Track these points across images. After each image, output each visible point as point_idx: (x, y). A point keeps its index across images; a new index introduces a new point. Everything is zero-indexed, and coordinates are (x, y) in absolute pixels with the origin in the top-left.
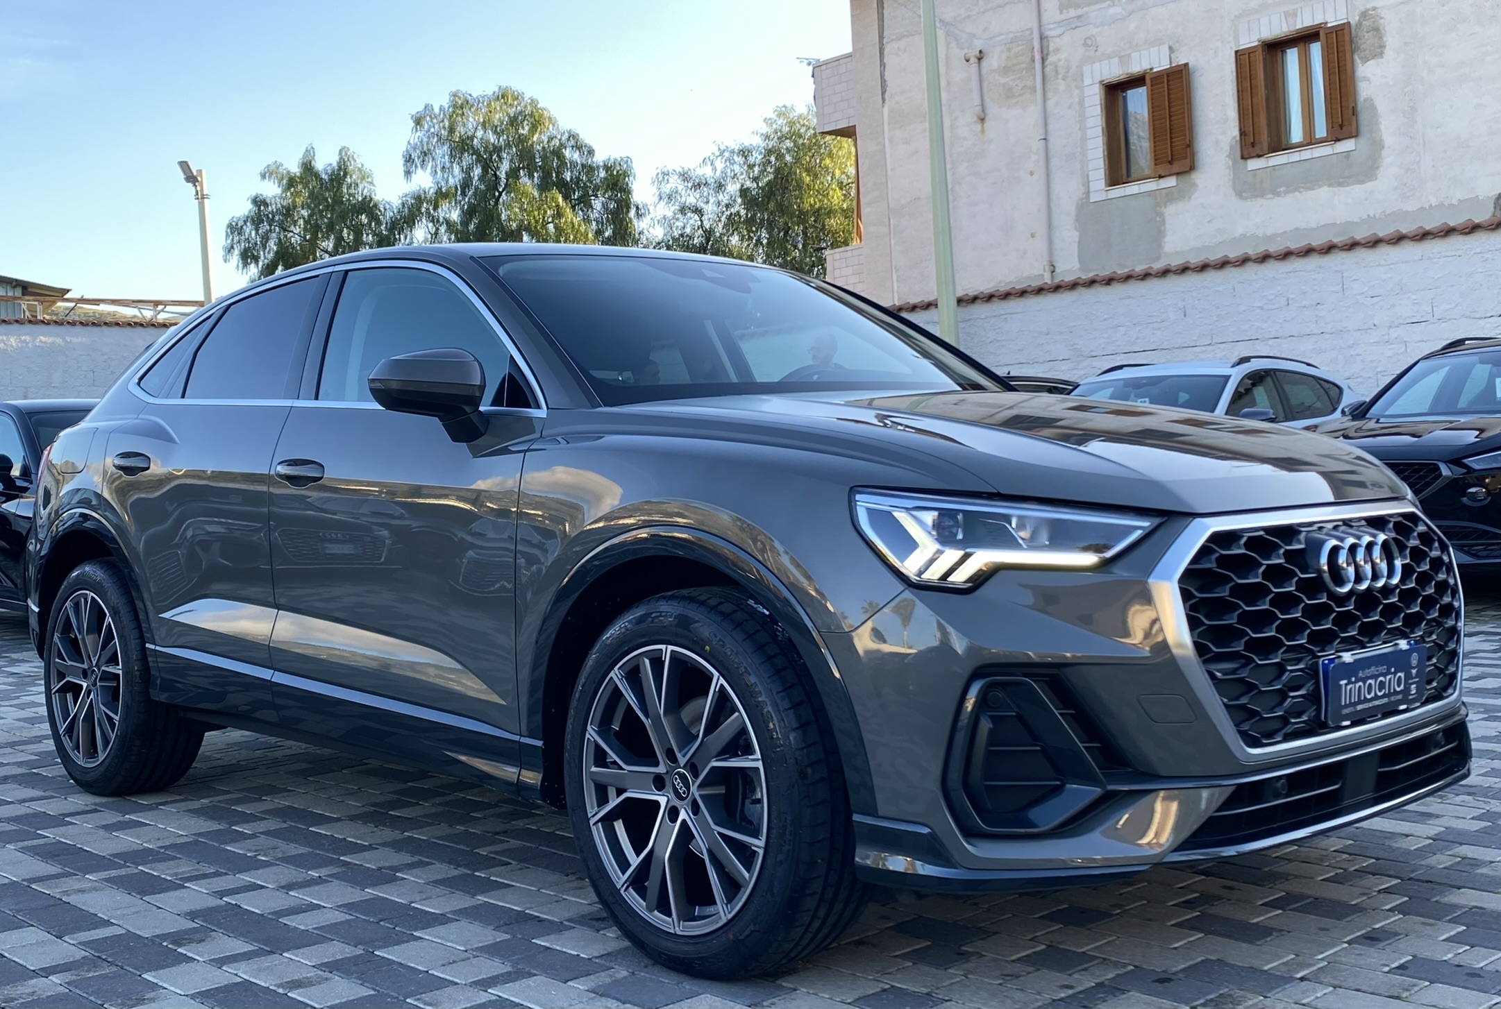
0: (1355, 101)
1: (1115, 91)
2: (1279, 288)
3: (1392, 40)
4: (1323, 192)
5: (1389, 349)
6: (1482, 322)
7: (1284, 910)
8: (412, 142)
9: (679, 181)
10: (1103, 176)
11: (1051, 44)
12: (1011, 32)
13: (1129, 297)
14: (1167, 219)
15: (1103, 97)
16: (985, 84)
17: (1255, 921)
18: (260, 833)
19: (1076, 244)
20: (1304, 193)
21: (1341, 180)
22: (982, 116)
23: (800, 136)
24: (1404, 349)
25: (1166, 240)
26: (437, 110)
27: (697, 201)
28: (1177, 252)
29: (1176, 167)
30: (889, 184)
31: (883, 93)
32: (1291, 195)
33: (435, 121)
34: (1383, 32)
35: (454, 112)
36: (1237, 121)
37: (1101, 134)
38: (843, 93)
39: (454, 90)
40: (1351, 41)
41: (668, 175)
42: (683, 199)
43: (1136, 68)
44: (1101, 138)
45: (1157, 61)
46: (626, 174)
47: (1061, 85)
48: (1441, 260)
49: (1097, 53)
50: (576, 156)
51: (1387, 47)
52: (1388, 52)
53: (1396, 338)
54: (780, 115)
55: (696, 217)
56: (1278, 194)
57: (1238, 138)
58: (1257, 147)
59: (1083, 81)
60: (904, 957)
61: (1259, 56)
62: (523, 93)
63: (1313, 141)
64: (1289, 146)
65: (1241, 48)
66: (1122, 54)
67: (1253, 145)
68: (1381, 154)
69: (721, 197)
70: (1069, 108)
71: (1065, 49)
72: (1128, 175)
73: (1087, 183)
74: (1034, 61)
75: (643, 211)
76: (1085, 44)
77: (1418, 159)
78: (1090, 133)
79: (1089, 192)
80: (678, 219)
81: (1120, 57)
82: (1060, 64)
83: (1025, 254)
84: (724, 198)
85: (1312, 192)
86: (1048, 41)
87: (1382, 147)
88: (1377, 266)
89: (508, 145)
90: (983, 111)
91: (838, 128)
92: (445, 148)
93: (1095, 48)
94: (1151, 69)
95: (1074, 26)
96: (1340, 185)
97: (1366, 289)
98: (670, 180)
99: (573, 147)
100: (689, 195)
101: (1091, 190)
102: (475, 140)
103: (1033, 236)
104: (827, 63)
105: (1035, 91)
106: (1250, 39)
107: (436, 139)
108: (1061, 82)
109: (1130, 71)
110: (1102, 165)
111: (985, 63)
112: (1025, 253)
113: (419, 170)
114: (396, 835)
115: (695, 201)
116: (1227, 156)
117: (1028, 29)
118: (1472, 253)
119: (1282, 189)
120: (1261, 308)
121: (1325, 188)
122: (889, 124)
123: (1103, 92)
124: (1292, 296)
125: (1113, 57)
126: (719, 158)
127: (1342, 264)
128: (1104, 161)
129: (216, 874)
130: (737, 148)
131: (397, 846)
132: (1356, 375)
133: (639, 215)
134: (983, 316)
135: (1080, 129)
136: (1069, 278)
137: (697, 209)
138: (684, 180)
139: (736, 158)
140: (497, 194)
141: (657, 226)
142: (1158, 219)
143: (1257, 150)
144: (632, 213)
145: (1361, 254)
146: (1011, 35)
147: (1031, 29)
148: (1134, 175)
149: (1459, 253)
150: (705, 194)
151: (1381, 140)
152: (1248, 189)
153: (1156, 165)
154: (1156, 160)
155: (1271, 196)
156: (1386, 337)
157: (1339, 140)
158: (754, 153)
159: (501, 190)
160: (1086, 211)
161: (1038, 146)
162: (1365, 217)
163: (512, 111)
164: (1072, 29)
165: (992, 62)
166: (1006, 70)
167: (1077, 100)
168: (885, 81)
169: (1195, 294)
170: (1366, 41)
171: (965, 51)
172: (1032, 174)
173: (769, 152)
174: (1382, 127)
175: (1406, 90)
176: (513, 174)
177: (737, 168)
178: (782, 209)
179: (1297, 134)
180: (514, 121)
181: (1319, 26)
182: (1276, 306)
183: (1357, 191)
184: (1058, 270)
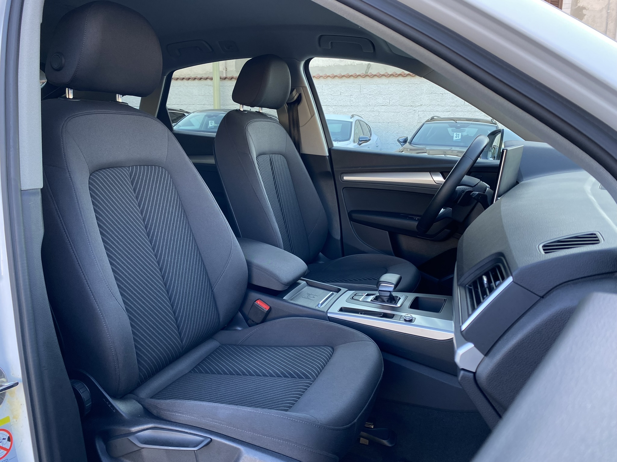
2: (338, 88)
6: (405, 108)
24: (378, 114)
48: (394, 85)
53: (376, 110)
88: (373, 84)
97: (368, 92)
118: (405, 84)
120: (331, 95)
124: (343, 92)
149: (401, 83)
156: (373, 109)
182: (337, 94)
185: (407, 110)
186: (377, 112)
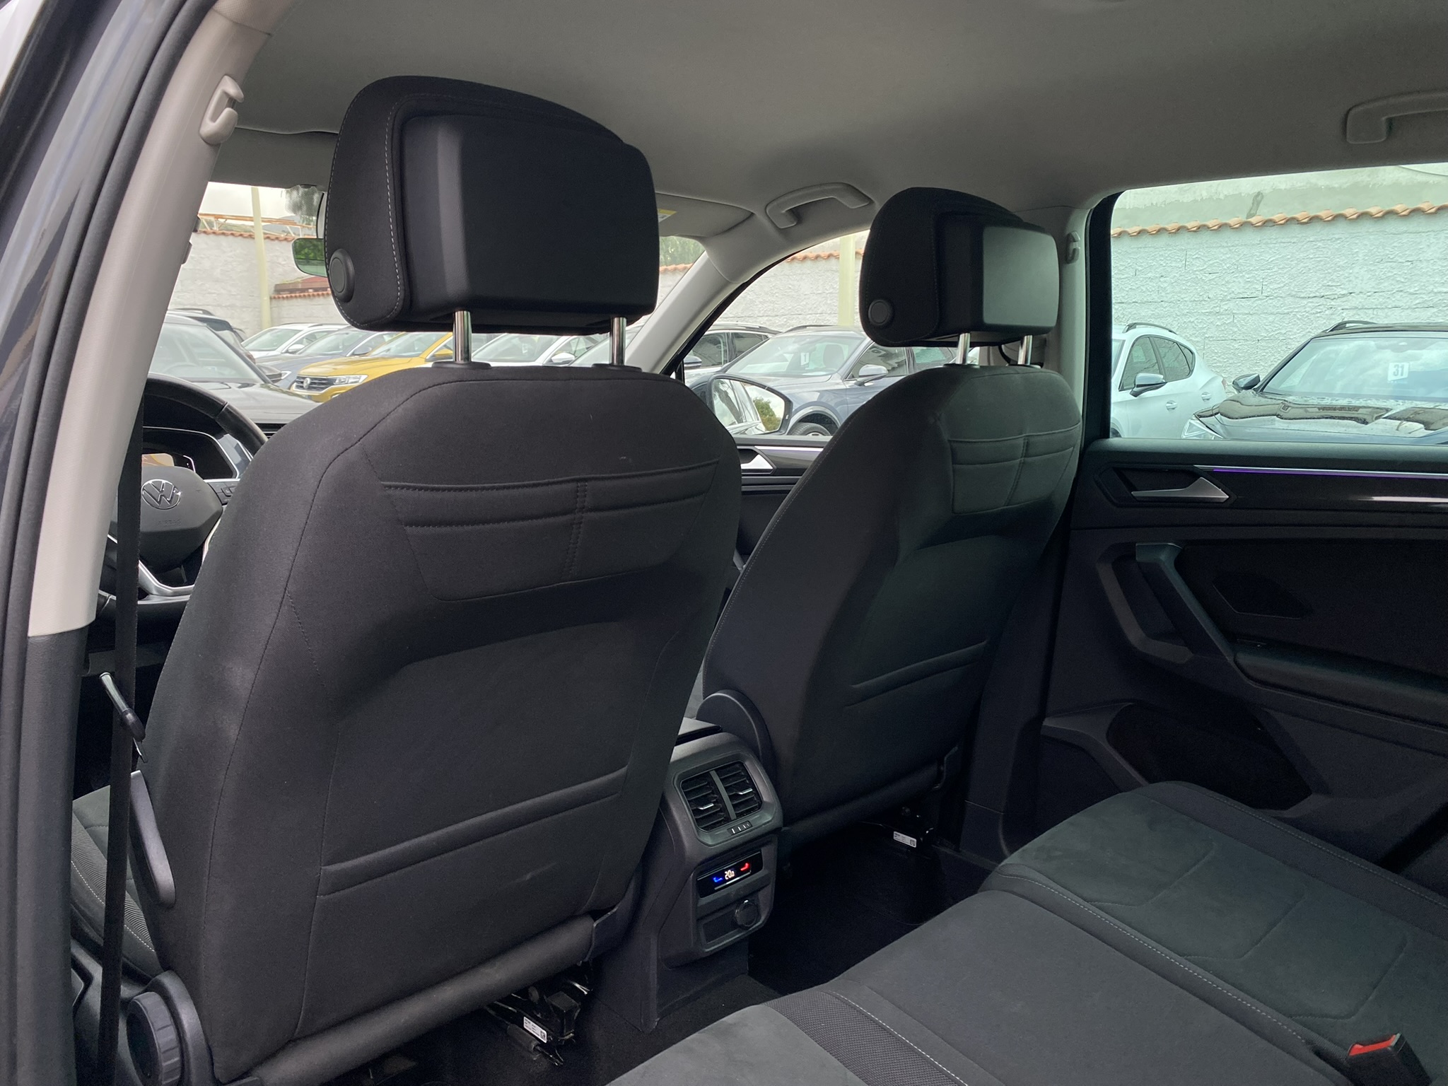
185: (1310, 307)
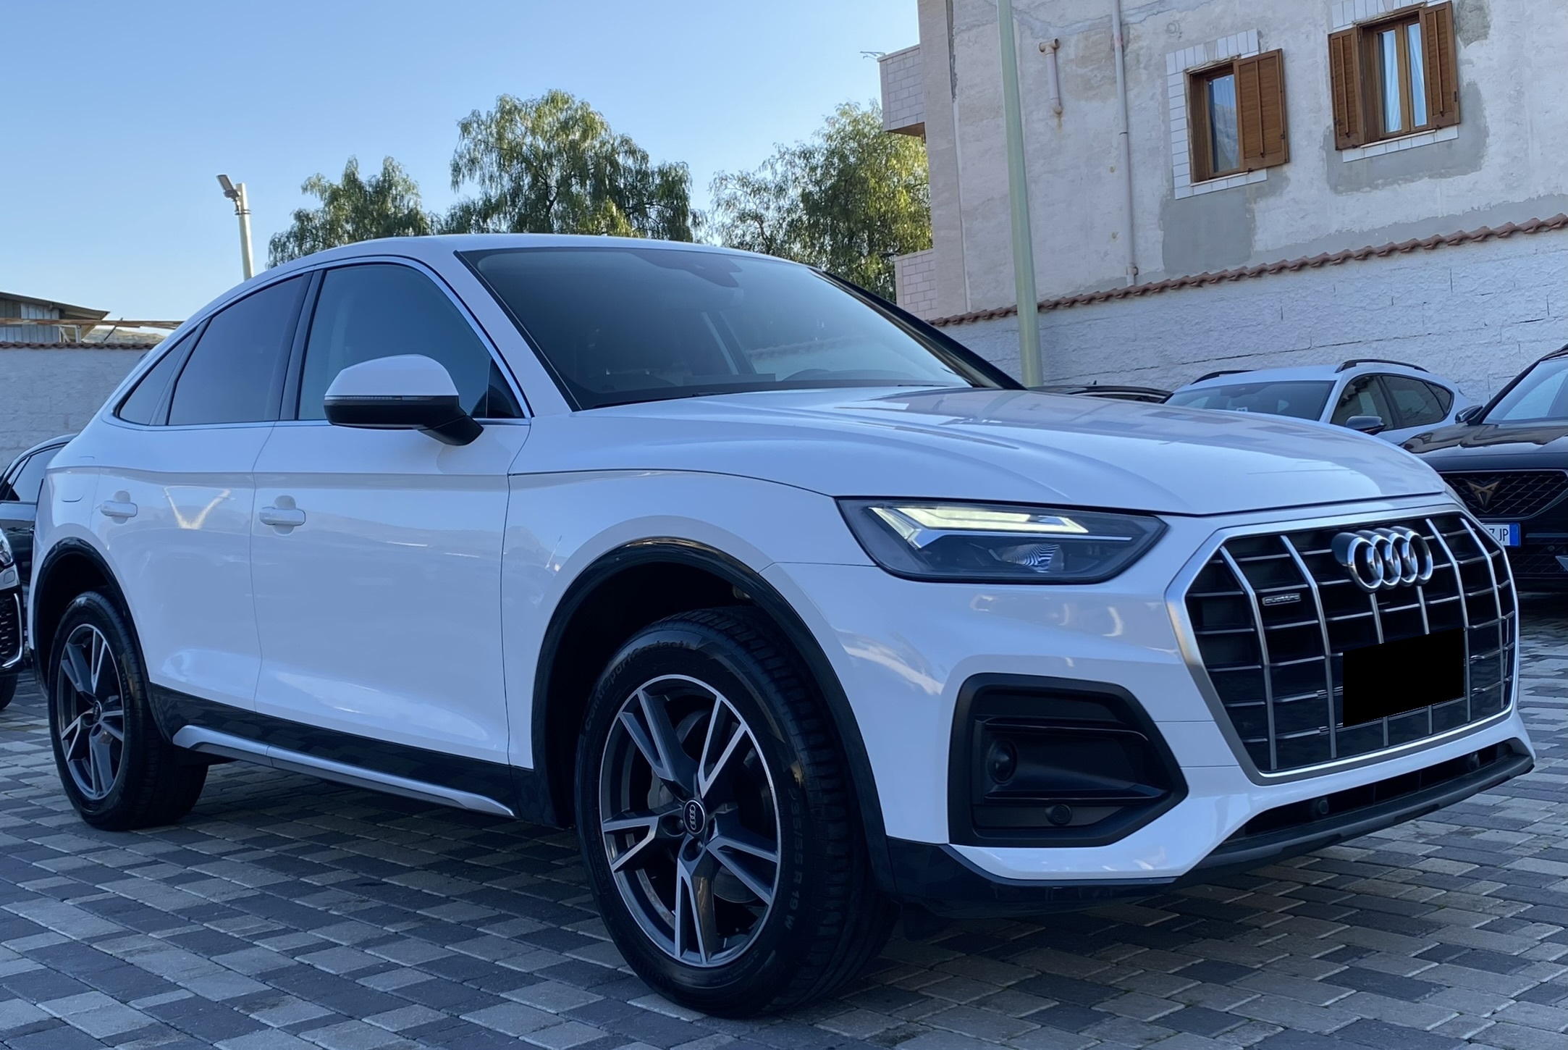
0: (1458, 86)
1: (1200, 80)
2: (1382, 287)
3: (1497, 19)
4: (1423, 185)
5: (1502, 350)
7: (1440, 963)
8: (459, 150)
9: (737, 186)
10: (1189, 172)
11: (1132, 31)
12: (1088, 19)
13: (1222, 300)
14: (1256, 214)
15: (1188, 86)
16: (1062, 75)
17: (1410, 975)
18: (330, 885)
19: (1161, 244)
20: (1403, 185)
21: (1443, 171)
22: (1059, 109)
23: (865, 136)
24: (1517, 351)
25: (1256, 238)
26: (484, 117)
27: (757, 207)
28: (1268, 251)
29: (1268, 160)
30: (961, 184)
31: (953, 87)
32: (1388, 188)
33: (483, 127)
34: (1487, 11)
35: (502, 118)
36: (1331, 109)
37: (1186, 126)
38: (911, 89)
39: (501, 94)
40: (1453, 22)
41: (726, 180)
42: (743, 205)
43: (1222, 55)
44: (1186, 131)
45: (1244, 47)
46: (681, 181)
47: (1144, 75)
48: (1557, 253)
49: (1181, 40)
50: (630, 162)
51: (1492, 27)
52: (1490, 32)
53: (1509, 338)
54: (844, 113)
55: (756, 223)
56: (1376, 187)
57: (1332, 128)
58: (1353, 137)
59: (1166, 71)
60: (1031, 1018)
61: (1355, 40)
62: (573, 96)
63: (1413, 130)
64: (1386, 136)
65: (1335, 31)
66: (1208, 40)
67: (1348, 135)
68: (1485, 142)
69: (782, 202)
70: (1152, 98)
71: (1147, 34)
72: (1216, 169)
73: (1171, 179)
74: (1114, 50)
75: (700, 219)
76: (1168, 31)
77: (1525, 146)
78: (1173, 126)
79: (1174, 188)
80: (737, 227)
81: (1205, 43)
82: (1142, 52)
83: (1105, 256)
84: (785, 203)
85: (1412, 184)
86: (1129, 28)
87: (1488, 136)
88: (1489, 261)
89: (559, 152)
90: (1060, 104)
91: (906, 125)
92: (494, 155)
93: (1179, 34)
94: (1239, 56)
95: (1155, 11)
96: (1442, 176)
97: (1476, 286)
98: (730, 186)
99: (626, 152)
100: (748, 201)
101: (1176, 186)
102: (524, 148)
103: (1114, 236)
104: (892, 57)
105: (1115, 82)
106: (1343, 23)
107: (482, 146)
108: (1143, 71)
109: (1216, 58)
110: (1188, 160)
111: (1061, 53)
112: (1106, 254)
113: (467, 178)
114: (475, 886)
115: (755, 207)
116: (1320, 147)
117: (1107, 16)
119: (1380, 181)
120: (1364, 308)
121: (1426, 179)
122: (960, 120)
123: (1187, 82)
124: (1397, 295)
125: (1197, 44)
126: (780, 161)
127: (1451, 260)
128: (1190, 155)
129: (286, 931)
130: (798, 150)
131: (477, 897)
132: (1466, 378)
133: (696, 224)
134: (1065, 323)
135: (1163, 121)
136: (1157, 280)
137: (757, 215)
138: (743, 186)
139: (797, 160)
140: (548, 203)
141: (716, 236)
142: (1248, 216)
143: (1353, 141)
144: (689, 221)
145: (1470, 249)
146: (1088, 23)
147: (1110, 16)
148: (1222, 168)
150: (766, 200)
151: (1486, 127)
152: (1343, 183)
153: (1245, 158)
154: (1245, 153)
155: (1368, 189)
156: (1498, 337)
157: (1440, 128)
158: (816, 155)
159: (552, 199)
160: (1171, 208)
161: (1117, 140)
162: (1468, 209)
163: (562, 117)
164: (1154, 14)
165: (1069, 51)
166: (1083, 60)
167: (1160, 90)
168: (955, 75)
169: (1292, 295)
170: (1468, 20)
171: (1041, 40)
172: (1112, 170)
173: (832, 153)
174: (1487, 113)
175: (1512, 73)
176: (564, 182)
177: (798, 172)
178: (846, 214)
179: (1394, 121)
180: (565, 127)
181: (1418, 6)
182: (1381, 306)
183: (1461, 182)
184: (1141, 273)
186: (1513, 344)
